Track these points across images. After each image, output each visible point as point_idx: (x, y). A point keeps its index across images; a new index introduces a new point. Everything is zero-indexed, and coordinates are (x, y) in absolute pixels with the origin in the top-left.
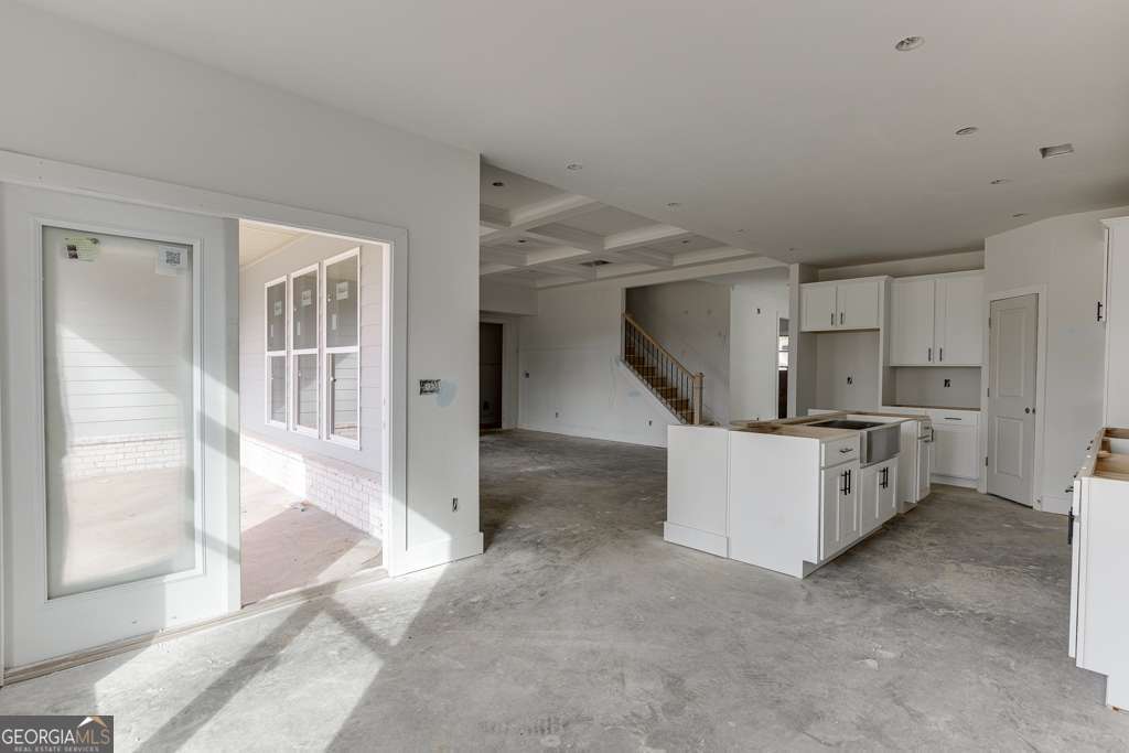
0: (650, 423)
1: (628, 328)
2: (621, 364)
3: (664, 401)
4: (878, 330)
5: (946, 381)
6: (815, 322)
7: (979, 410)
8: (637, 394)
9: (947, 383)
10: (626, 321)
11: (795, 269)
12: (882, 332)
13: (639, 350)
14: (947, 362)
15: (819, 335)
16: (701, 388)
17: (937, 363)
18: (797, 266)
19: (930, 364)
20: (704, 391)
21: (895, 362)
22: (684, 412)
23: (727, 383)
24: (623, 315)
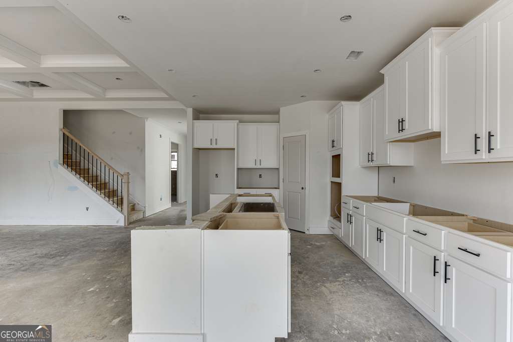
0: (87, 209)
1: (66, 139)
2: (59, 165)
3: (99, 192)
4: (234, 149)
5: (260, 175)
6: (202, 142)
7: (278, 188)
8: (76, 188)
9: (260, 176)
10: (64, 134)
11: (190, 111)
12: (236, 150)
13: (76, 156)
14: (262, 166)
15: (200, 151)
16: (128, 183)
17: (258, 166)
18: (191, 109)
19: (256, 167)
20: (130, 184)
21: (241, 166)
22: (115, 199)
23: (143, 178)
24: (61, 130)
